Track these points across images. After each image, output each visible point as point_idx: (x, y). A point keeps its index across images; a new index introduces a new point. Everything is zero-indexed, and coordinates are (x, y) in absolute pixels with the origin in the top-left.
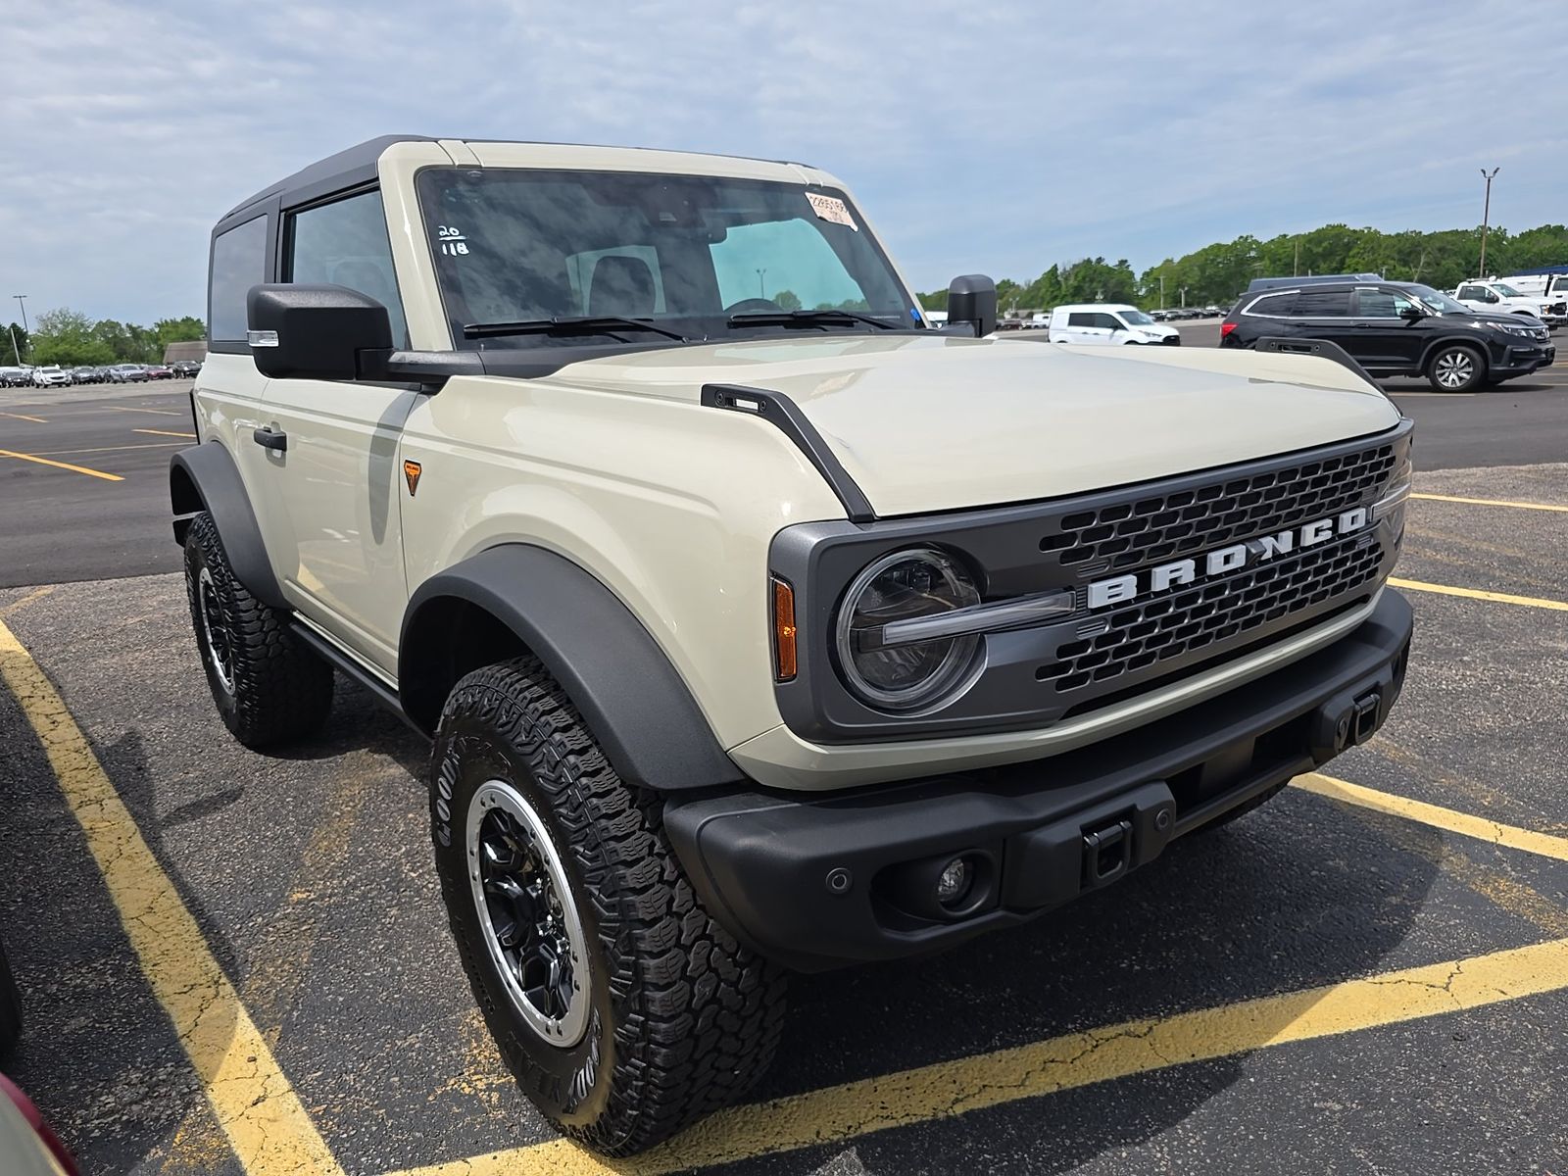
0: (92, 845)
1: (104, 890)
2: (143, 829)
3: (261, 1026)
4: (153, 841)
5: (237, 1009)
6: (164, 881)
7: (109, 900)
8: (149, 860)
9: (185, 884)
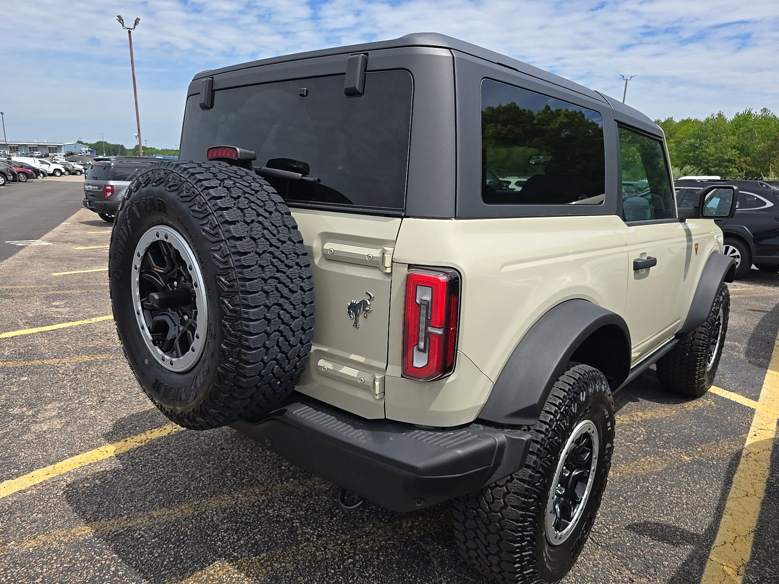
0: (747, 558)
1: (760, 520)
2: (709, 547)
3: (745, 440)
4: (713, 531)
5: (747, 446)
6: (729, 504)
7: (762, 513)
8: (726, 519)
9: (723, 494)
